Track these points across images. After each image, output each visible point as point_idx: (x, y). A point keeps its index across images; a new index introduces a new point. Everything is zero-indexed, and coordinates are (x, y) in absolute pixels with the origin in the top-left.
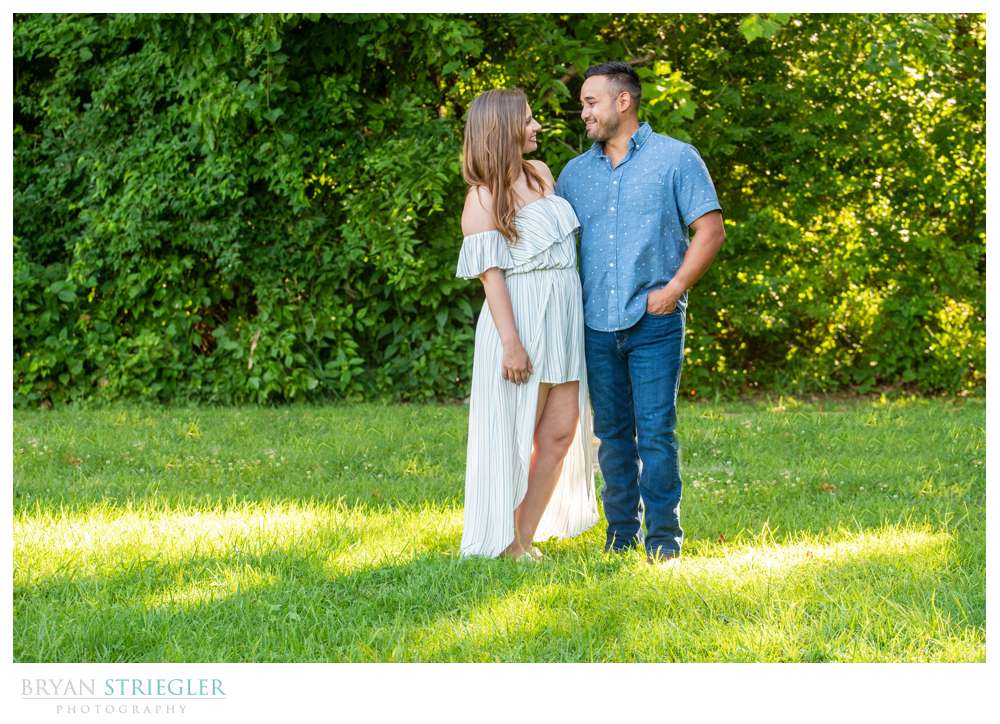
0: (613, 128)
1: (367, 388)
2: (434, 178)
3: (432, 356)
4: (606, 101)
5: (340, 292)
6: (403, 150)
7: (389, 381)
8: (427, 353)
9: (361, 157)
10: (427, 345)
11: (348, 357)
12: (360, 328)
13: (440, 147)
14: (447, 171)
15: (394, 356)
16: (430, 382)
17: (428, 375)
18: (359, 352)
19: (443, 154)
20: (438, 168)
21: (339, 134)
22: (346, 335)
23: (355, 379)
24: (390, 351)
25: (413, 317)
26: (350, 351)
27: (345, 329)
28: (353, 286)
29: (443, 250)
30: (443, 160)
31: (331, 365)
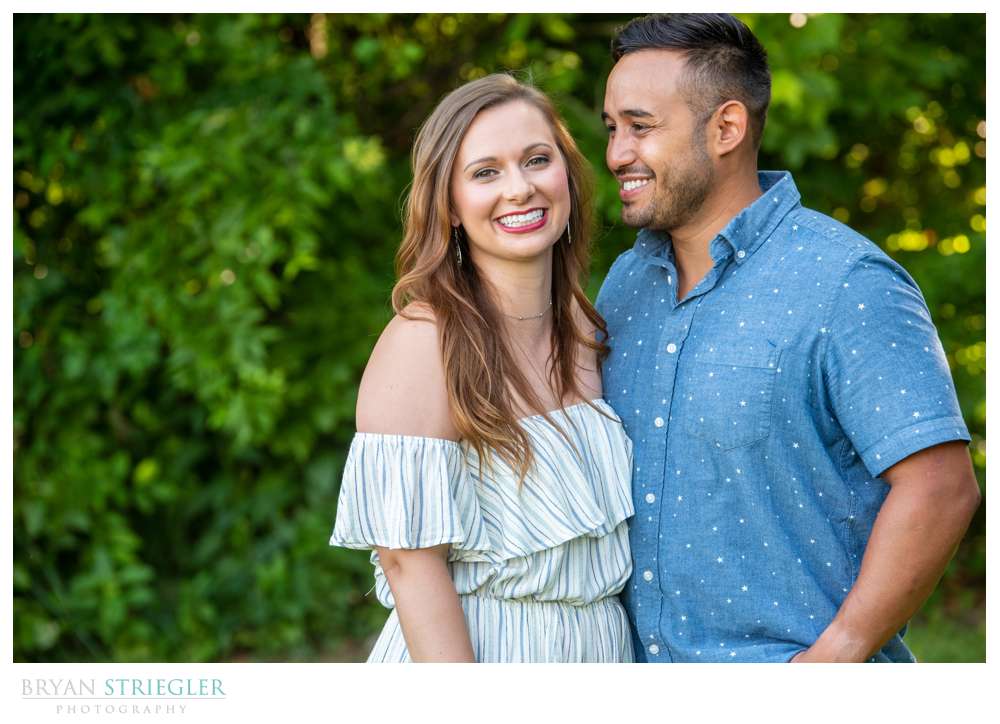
0: (693, 199)
1: (158, 630)
2: (293, 196)
3: (300, 554)
4: (682, 122)
5: (100, 427)
6: (223, 132)
7: (207, 612)
8: (287, 550)
9: (130, 147)
10: (286, 532)
11: (118, 567)
12: (144, 504)
13: (303, 125)
14: (321, 178)
15: (217, 556)
16: (294, 611)
17: (291, 594)
18: (142, 556)
19: (311, 139)
20: (302, 172)
21: (83, 99)
22: (115, 521)
23: (135, 613)
24: (209, 544)
25: (256, 471)
26: (123, 555)
27: (111, 504)
28: (127, 415)
29: (314, 333)
30: (311, 153)
31: (83, 583)
